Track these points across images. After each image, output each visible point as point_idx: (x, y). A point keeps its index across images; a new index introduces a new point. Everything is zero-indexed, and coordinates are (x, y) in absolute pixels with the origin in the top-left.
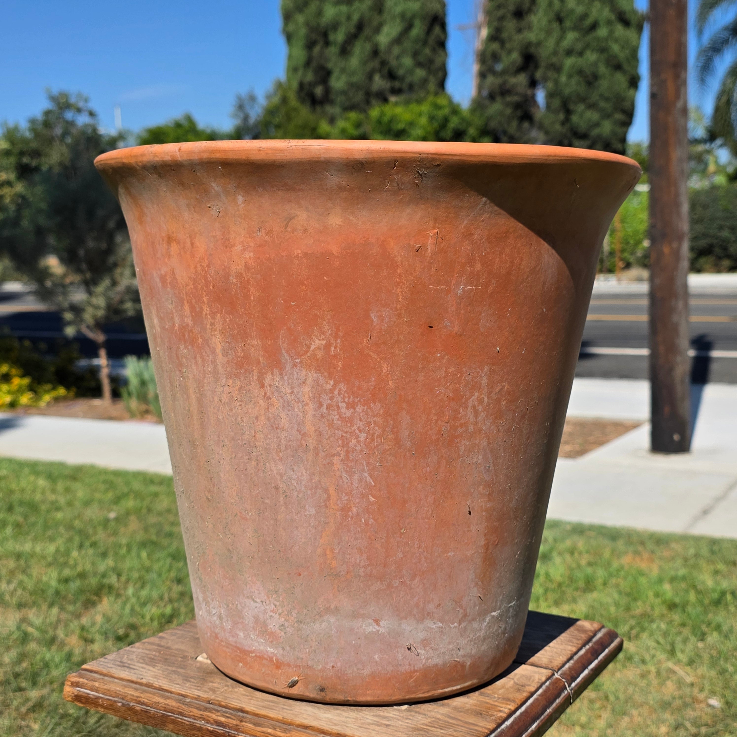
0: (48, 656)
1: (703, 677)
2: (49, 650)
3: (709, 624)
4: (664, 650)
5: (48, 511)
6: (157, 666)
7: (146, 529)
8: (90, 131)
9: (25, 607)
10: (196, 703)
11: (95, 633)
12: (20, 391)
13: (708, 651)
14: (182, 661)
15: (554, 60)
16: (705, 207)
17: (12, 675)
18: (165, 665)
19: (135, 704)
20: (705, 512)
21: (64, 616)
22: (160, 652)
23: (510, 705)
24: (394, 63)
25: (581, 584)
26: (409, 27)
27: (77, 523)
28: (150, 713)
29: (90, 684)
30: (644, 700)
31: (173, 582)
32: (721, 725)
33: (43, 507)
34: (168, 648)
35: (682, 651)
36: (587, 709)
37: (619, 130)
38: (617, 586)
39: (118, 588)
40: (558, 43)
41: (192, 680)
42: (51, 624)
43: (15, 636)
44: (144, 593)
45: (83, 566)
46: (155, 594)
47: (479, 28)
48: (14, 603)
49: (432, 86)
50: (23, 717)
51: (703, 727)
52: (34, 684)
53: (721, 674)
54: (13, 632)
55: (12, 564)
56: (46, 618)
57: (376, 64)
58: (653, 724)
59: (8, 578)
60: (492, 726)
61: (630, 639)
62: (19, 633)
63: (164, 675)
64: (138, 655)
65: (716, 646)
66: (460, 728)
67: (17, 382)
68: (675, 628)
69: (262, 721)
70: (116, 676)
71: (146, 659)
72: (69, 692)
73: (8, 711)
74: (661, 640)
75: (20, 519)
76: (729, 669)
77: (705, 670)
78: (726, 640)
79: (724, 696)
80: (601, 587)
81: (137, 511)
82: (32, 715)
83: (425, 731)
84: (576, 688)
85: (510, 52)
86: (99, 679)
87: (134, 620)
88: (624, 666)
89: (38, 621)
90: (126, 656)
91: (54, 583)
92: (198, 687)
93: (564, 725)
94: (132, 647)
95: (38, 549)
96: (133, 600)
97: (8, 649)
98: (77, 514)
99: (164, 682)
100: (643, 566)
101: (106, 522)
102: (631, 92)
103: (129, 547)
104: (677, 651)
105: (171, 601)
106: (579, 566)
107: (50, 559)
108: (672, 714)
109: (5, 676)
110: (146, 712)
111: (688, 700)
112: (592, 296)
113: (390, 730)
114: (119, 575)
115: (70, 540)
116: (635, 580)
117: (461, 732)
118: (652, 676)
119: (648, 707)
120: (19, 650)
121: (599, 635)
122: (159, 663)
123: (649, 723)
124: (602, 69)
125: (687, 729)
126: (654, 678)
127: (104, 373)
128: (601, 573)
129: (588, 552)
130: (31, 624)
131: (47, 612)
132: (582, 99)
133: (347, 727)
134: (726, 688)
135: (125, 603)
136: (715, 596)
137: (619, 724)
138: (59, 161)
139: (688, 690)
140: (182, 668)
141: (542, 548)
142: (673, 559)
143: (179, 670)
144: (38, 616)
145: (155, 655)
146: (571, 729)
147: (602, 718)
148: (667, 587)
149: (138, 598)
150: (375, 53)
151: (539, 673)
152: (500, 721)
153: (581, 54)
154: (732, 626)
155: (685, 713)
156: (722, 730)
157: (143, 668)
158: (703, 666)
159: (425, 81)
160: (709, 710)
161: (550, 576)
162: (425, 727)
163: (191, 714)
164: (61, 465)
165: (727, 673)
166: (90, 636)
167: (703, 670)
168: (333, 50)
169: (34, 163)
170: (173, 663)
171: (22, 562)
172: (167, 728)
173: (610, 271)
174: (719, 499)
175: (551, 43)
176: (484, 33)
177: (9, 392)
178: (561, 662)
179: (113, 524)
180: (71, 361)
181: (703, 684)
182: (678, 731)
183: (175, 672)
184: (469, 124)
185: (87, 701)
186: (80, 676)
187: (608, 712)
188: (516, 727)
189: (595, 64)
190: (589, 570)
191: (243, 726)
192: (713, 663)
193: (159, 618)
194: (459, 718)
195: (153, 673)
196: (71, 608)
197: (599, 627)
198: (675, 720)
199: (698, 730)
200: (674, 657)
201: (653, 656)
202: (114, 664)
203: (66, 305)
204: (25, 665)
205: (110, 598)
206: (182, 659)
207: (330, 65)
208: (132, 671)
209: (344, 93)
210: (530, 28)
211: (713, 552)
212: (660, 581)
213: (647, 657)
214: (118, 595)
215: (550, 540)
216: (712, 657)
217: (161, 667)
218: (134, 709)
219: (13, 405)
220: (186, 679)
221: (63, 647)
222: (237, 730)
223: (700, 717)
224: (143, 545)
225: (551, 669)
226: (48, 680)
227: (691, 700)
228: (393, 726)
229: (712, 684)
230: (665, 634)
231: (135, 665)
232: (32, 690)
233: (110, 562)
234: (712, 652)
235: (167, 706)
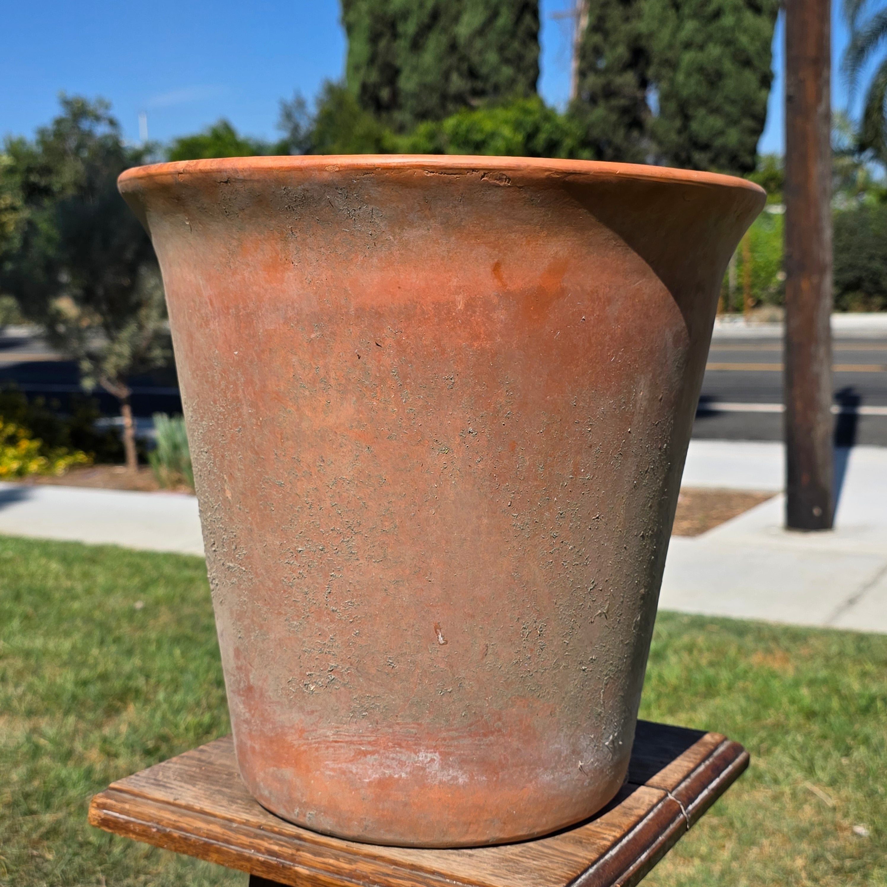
0: (64, 773)
1: (848, 800)
2: (65, 765)
3: (855, 736)
4: (802, 768)
5: (63, 601)
6: (197, 785)
7: (179, 622)
8: (110, 143)
9: (35, 715)
10: (244, 829)
11: (120, 746)
12: (28, 456)
13: (853, 768)
14: (228, 779)
15: (670, 54)
16: (853, 232)
17: (21, 795)
18: (207, 784)
19: (173, 830)
20: (852, 602)
21: (82, 726)
22: (201, 768)
23: (615, 831)
24: (475, 59)
25: (701, 688)
26: (495, 15)
27: (97, 615)
28: (190, 840)
29: (119, 805)
30: (776, 827)
31: (212, 684)
32: (869, 857)
33: (57, 595)
34: (211, 763)
35: (823, 769)
36: (708, 838)
37: (749, 140)
38: (744, 690)
39: (147, 692)
40: (674, 34)
41: (239, 801)
42: (67, 735)
43: (24, 749)
44: (178, 698)
45: (105, 665)
46: (190, 699)
47: (578, 16)
48: (23, 709)
49: (521, 86)
50: (35, 845)
51: (848, 860)
52: (48, 806)
53: (869, 797)
54: (22, 745)
55: (19, 663)
56: (61, 727)
57: (453, 60)
58: (787, 856)
59: (15, 680)
60: (593, 856)
61: (759, 754)
62: (28, 746)
63: (206, 795)
64: (175, 772)
65: (863, 762)
66: (556, 859)
67: (25, 445)
68: (814, 741)
69: (323, 850)
70: (150, 796)
71: (185, 776)
72: (94, 815)
73: (16, 838)
74: (798, 756)
75: (29, 610)
76: (879, 790)
77: (850, 791)
78: (876, 755)
79: (872, 823)
80: (725, 692)
81: (169, 600)
82: (45, 843)
83: (514, 862)
84: (694, 811)
85: (614, 46)
86: (130, 800)
87: (166, 730)
88: (753, 787)
89: (51, 732)
90: (161, 773)
91: (70, 686)
92: (247, 809)
93: (680, 856)
94: (168, 763)
95: (51, 645)
96: (165, 706)
97: (16, 764)
98: (97, 604)
99: (206, 804)
100: (777, 666)
101: (131, 614)
102: (763, 93)
103: (159, 643)
104: (816, 768)
105: (209, 707)
106: (698, 667)
107: (65, 657)
108: (810, 843)
109: (13, 797)
110: (186, 839)
111: (829, 827)
112: (712, 341)
113: (473, 861)
114: (148, 677)
115: (89, 635)
116: (767, 683)
117: (557, 863)
118: (787, 798)
119: (781, 835)
120: (29, 766)
121: (721, 749)
122: (200, 781)
123: (782, 855)
124: (728, 66)
125: (827, 862)
126: (788, 800)
127: (129, 435)
128: (725, 675)
129: (709, 649)
130: (43, 735)
131: (63, 720)
132: (703, 102)
133: (423, 857)
134: (875, 812)
135: (154, 710)
136: (863, 702)
137: (746, 856)
138: (73, 180)
139: (829, 816)
140: (227, 787)
141: (653, 645)
142: (812, 657)
143: (224, 789)
144: (51, 726)
145: (194, 772)
146: (689, 861)
147: (726, 848)
148: (804, 692)
149: (171, 704)
150: (453, 47)
151: (650, 794)
152: (603, 851)
153: (701, 48)
154: (883, 739)
155: (825, 842)
156: (870, 863)
157: (181, 787)
158: (848, 787)
159: (512, 82)
160: (855, 840)
161: (663, 678)
162: (514, 857)
163: (239, 841)
164: (78, 545)
165: (876, 795)
166: (113, 750)
167: (847, 791)
168: (403, 44)
169: (43, 182)
170: (217, 781)
171: (32, 661)
172: (210, 858)
173: (737, 310)
174: (868, 586)
175: (665, 34)
176: (585, 22)
177: (15, 458)
178: (676, 780)
179: (140, 615)
180: (90, 420)
181: (848, 808)
182: (817, 864)
183: (219, 792)
184: (566, 133)
185: (115, 826)
186: (108, 797)
187: (733, 840)
188: (622, 858)
189: (719, 60)
190: (711, 672)
191: (300, 856)
192: (860, 783)
193: (195, 728)
194: (556, 847)
195: (193, 793)
196: (90, 716)
197: (722, 739)
198: (813, 851)
199: (841, 862)
200: (813, 776)
201: (788, 775)
202: (147, 783)
203: (82, 352)
204: (36, 783)
205: (137, 705)
206: (227, 777)
207: (398, 62)
208: (169, 791)
209: (415, 96)
210: (639, 15)
211: (860, 650)
212: (796, 684)
213: (781, 776)
214: (147, 701)
215: (664, 634)
216: (858, 776)
217: (202, 786)
218: (171, 835)
219: (20, 473)
220: (232, 800)
221: (81, 762)
222: (293, 860)
223: (844, 848)
224: (176, 640)
225: (663, 789)
226: (64, 801)
227: (833, 828)
228: (477, 856)
229: (859, 808)
230: (803, 748)
231: (172, 784)
232: (45, 814)
233: (137, 661)
234: (858, 769)
235: (210, 833)
